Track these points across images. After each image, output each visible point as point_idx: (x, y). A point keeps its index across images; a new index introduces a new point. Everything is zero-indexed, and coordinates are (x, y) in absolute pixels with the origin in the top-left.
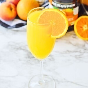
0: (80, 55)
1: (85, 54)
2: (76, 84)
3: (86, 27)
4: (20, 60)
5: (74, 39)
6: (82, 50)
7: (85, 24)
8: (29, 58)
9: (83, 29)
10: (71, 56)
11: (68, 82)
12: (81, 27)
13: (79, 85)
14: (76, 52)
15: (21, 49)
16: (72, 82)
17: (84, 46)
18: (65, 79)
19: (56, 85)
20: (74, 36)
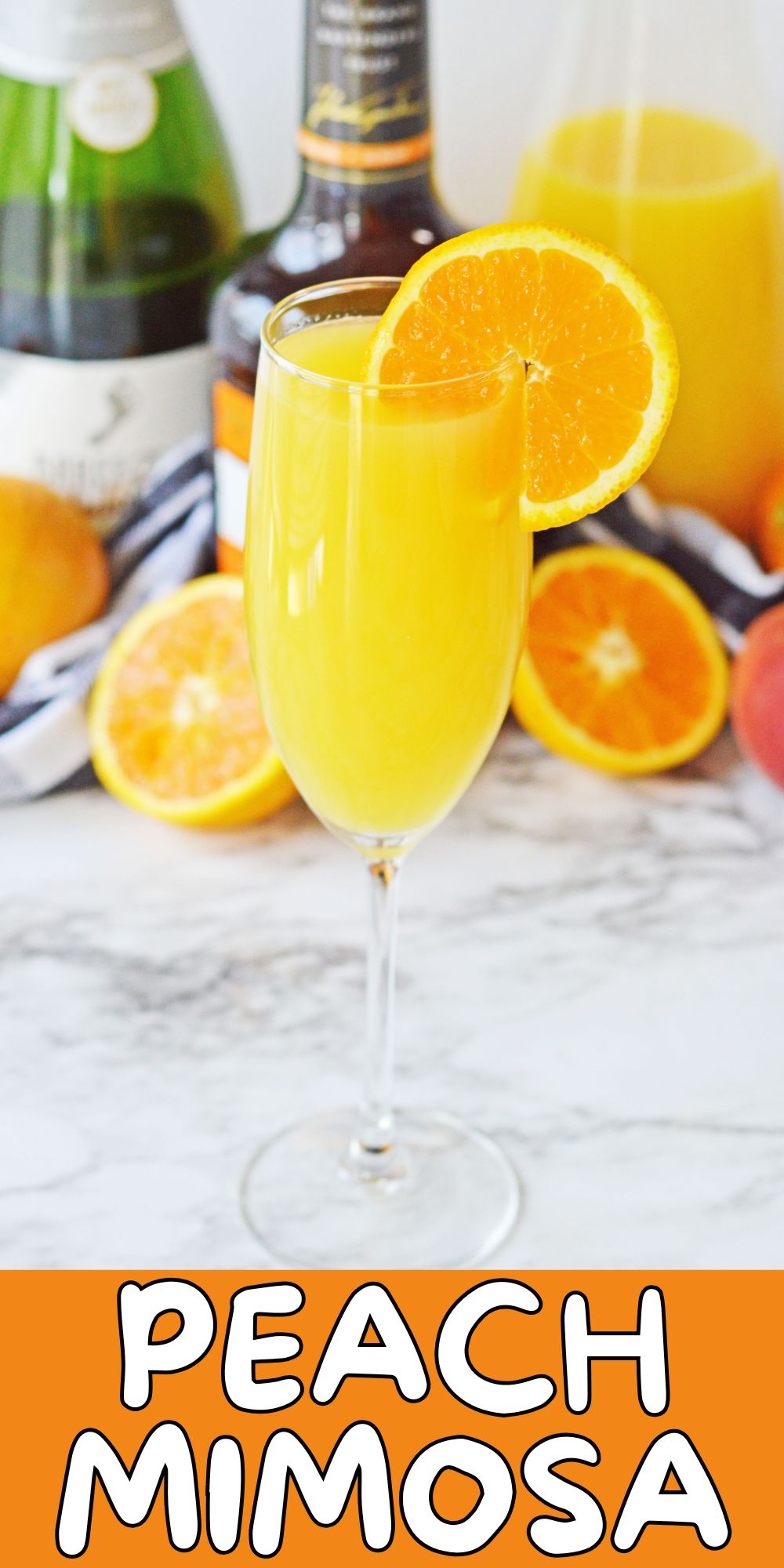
0: (639, 905)
1: (685, 892)
2: (712, 1127)
3: (615, 652)
4: (59, 1041)
5: (527, 792)
6: (644, 864)
7: (603, 620)
8: (145, 1007)
9: (594, 675)
10: (554, 923)
11: (623, 1125)
12: (573, 658)
13: (742, 1130)
14: (591, 884)
15: (31, 953)
16: (664, 1123)
17: (643, 828)
18: (581, 1112)
19: (518, 1174)
20: (516, 770)
